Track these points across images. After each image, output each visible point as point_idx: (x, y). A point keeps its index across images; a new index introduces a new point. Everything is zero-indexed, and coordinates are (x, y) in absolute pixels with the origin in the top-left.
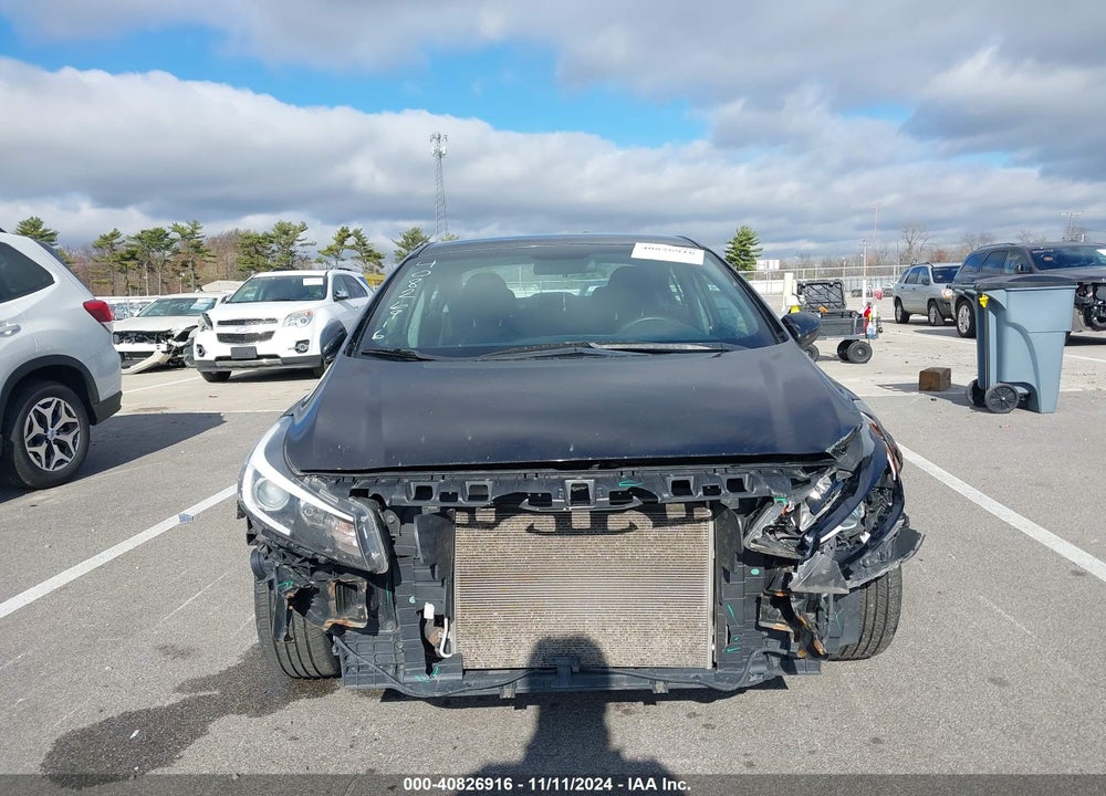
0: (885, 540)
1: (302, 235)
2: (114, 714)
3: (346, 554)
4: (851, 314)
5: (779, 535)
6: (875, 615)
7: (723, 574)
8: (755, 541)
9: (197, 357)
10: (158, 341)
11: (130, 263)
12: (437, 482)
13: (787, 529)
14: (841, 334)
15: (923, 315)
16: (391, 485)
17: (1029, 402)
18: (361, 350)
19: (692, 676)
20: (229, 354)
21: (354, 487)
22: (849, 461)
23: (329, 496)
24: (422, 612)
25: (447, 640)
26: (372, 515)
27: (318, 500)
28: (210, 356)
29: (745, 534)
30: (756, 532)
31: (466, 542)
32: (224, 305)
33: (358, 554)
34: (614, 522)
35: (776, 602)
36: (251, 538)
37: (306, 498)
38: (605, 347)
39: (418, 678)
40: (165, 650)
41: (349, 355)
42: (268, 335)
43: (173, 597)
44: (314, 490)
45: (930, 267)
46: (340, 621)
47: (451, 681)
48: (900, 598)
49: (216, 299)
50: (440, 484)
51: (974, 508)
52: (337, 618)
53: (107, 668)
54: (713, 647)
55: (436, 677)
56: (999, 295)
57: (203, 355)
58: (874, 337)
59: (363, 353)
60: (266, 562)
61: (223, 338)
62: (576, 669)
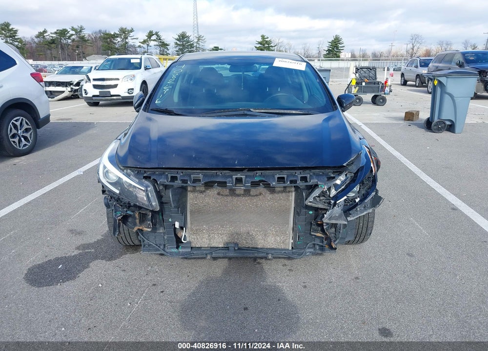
0: (366, 201)
1: (132, 34)
2: (52, 258)
3: (142, 203)
4: (378, 83)
5: (321, 198)
6: (363, 228)
7: (297, 213)
8: (310, 202)
9: (84, 95)
10: (66, 86)
11: (53, 45)
12: (180, 175)
13: (326, 196)
14: (373, 92)
15: (413, 82)
16: (161, 175)
17: (451, 128)
18: (150, 108)
19: (283, 252)
20: (98, 94)
21: (145, 175)
22: (354, 168)
23: (134, 178)
24: (175, 225)
25: (185, 235)
26: (152, 187)
27: (130, 180)
28: (90, 95)
29: (306, 199)
30: (311, 199)
31: (192, 199)
32: (95, 71)
33: (147, 203)
34: (253, 191)
35: (319, 225)
36: (104, 192)
37: (125, 179)
38: (257, 111)
39: (173, 250)
40: (72, 231)
41: (145, 111)
42: (115, 86)
43: (75, 208)
44: (128, 176)
45: (418, 59)
46: (141, 228)
47: (186, 252)
48: (373, 221)
49: (92, 67)
50: (181, 176)
51: (417, 178)
52: (139, 226)
53: (48, 239)
54: (292, 241)
55: (180, 250)
56: (443, 80)
57: (87, 94)
58: (388, 94)
59: (151, 110)
60: (110, 202)
61: (95, 87)
62: (236, 248)
